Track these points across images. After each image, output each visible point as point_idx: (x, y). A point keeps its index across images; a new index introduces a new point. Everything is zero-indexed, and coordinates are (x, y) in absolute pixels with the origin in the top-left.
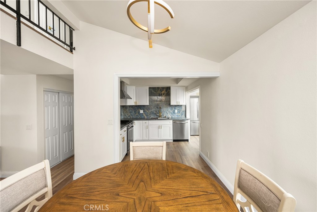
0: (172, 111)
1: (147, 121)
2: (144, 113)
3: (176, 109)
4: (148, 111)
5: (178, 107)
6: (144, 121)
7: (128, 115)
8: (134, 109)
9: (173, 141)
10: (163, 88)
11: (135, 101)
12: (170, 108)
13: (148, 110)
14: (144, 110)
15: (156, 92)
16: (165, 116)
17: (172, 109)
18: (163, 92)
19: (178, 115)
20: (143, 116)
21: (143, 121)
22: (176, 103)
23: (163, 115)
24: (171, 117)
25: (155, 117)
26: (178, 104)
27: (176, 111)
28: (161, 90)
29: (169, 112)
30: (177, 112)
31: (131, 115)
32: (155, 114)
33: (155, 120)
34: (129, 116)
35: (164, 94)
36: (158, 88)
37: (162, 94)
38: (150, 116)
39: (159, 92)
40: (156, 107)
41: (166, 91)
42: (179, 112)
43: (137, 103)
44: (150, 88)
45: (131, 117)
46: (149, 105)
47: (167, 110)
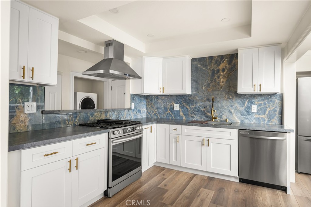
0: (242, 109)
1: (178, 127)
2: (181, 110)
3: (254, 104)
4: (188, 107)
5: (260, 98)
6: (174, 127)
7: (153, 112)
8: (164, 103)
9: (240, 181)
10: (222, 57)
11: (161, 86)
12: (239, 101)
13: (188, 104)
14: (181, 104)
15: (206, 66)
16: (224, 118)
17: (244, 104)
18: (221, 66)
19: (258, 119)
20: (179, 115)
21: (171, 125)
22: (253, 89)
23: (221, 117)
24: (239, 122)
25: (203, 119)
26: (257, 91)
27: (254, 108)
28: (216, 63)
29: (236, 109)
30: (255, 111)
31: (159, 112)
32: (203, 113)
33: (195, 126)
34: (155, 114)
35: (223, 70)
36: (211, 58)
37: (218, 71)
38: (193, 117)
39: (213, 66)
40: (205, 99)
41: (230, 63)
42: (262, 110)
43: (166, 89)
44: (193, 60)
45: (159, 116)
46: (191, 95)
47: (232, 106)
